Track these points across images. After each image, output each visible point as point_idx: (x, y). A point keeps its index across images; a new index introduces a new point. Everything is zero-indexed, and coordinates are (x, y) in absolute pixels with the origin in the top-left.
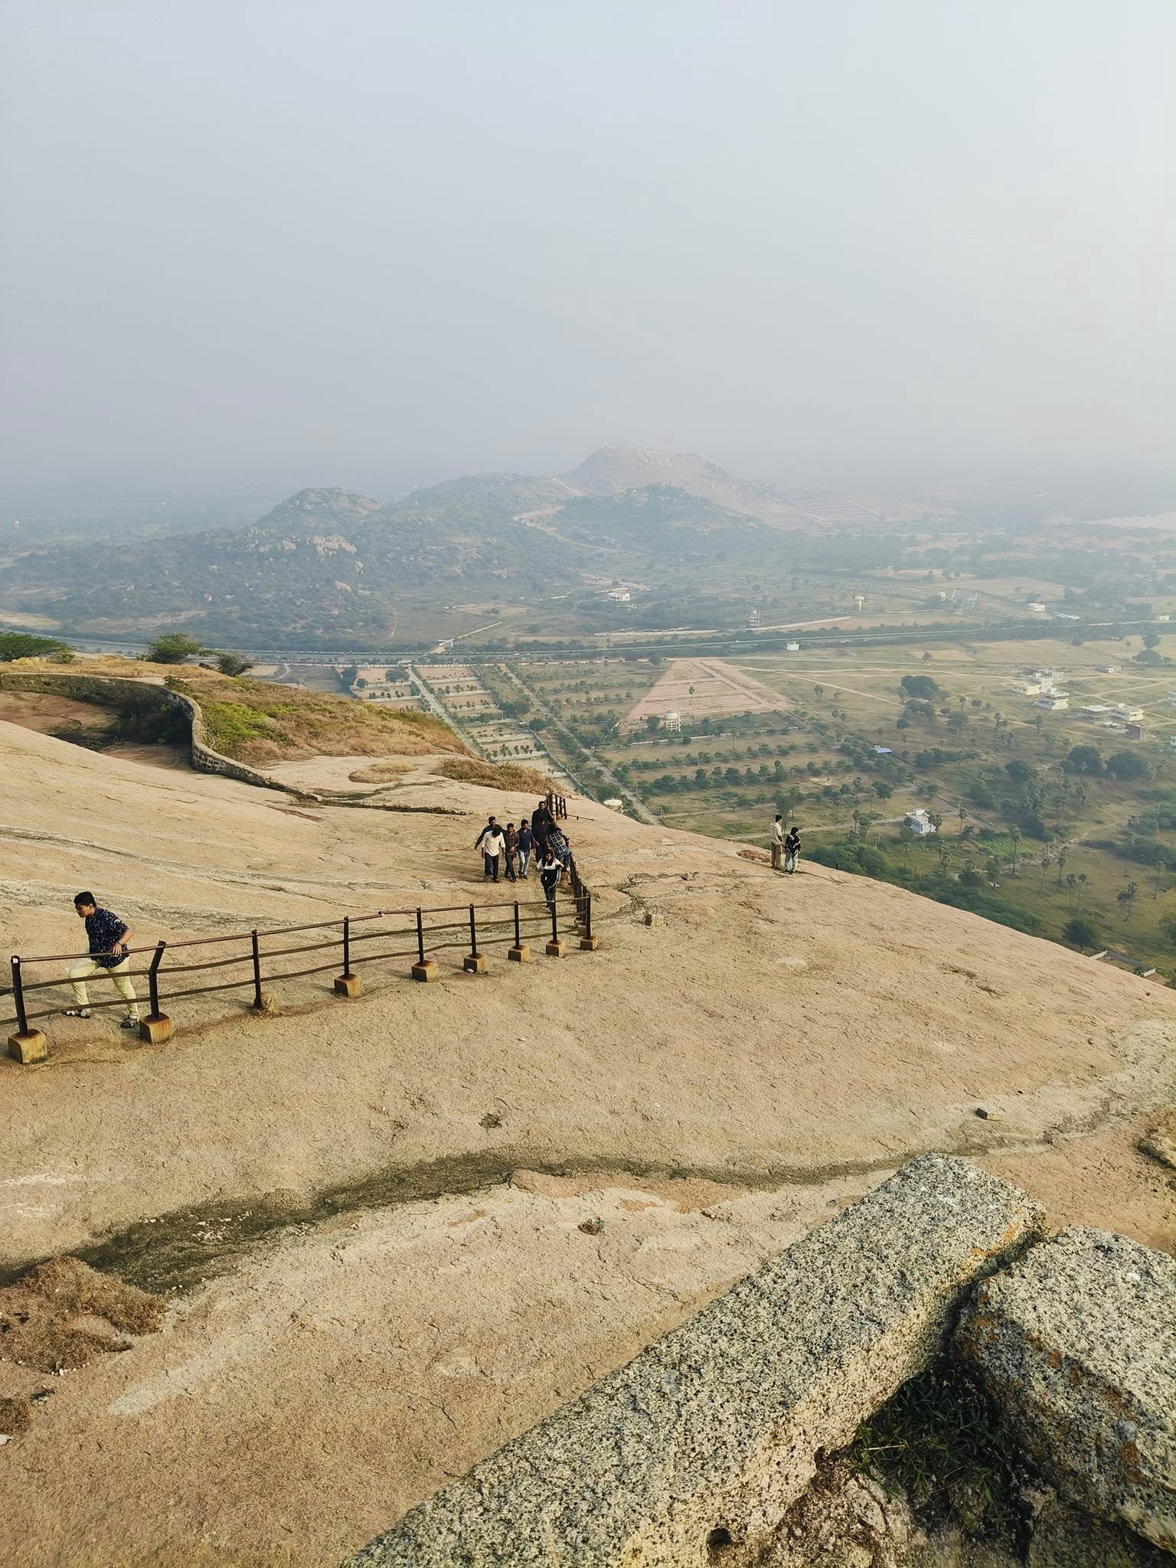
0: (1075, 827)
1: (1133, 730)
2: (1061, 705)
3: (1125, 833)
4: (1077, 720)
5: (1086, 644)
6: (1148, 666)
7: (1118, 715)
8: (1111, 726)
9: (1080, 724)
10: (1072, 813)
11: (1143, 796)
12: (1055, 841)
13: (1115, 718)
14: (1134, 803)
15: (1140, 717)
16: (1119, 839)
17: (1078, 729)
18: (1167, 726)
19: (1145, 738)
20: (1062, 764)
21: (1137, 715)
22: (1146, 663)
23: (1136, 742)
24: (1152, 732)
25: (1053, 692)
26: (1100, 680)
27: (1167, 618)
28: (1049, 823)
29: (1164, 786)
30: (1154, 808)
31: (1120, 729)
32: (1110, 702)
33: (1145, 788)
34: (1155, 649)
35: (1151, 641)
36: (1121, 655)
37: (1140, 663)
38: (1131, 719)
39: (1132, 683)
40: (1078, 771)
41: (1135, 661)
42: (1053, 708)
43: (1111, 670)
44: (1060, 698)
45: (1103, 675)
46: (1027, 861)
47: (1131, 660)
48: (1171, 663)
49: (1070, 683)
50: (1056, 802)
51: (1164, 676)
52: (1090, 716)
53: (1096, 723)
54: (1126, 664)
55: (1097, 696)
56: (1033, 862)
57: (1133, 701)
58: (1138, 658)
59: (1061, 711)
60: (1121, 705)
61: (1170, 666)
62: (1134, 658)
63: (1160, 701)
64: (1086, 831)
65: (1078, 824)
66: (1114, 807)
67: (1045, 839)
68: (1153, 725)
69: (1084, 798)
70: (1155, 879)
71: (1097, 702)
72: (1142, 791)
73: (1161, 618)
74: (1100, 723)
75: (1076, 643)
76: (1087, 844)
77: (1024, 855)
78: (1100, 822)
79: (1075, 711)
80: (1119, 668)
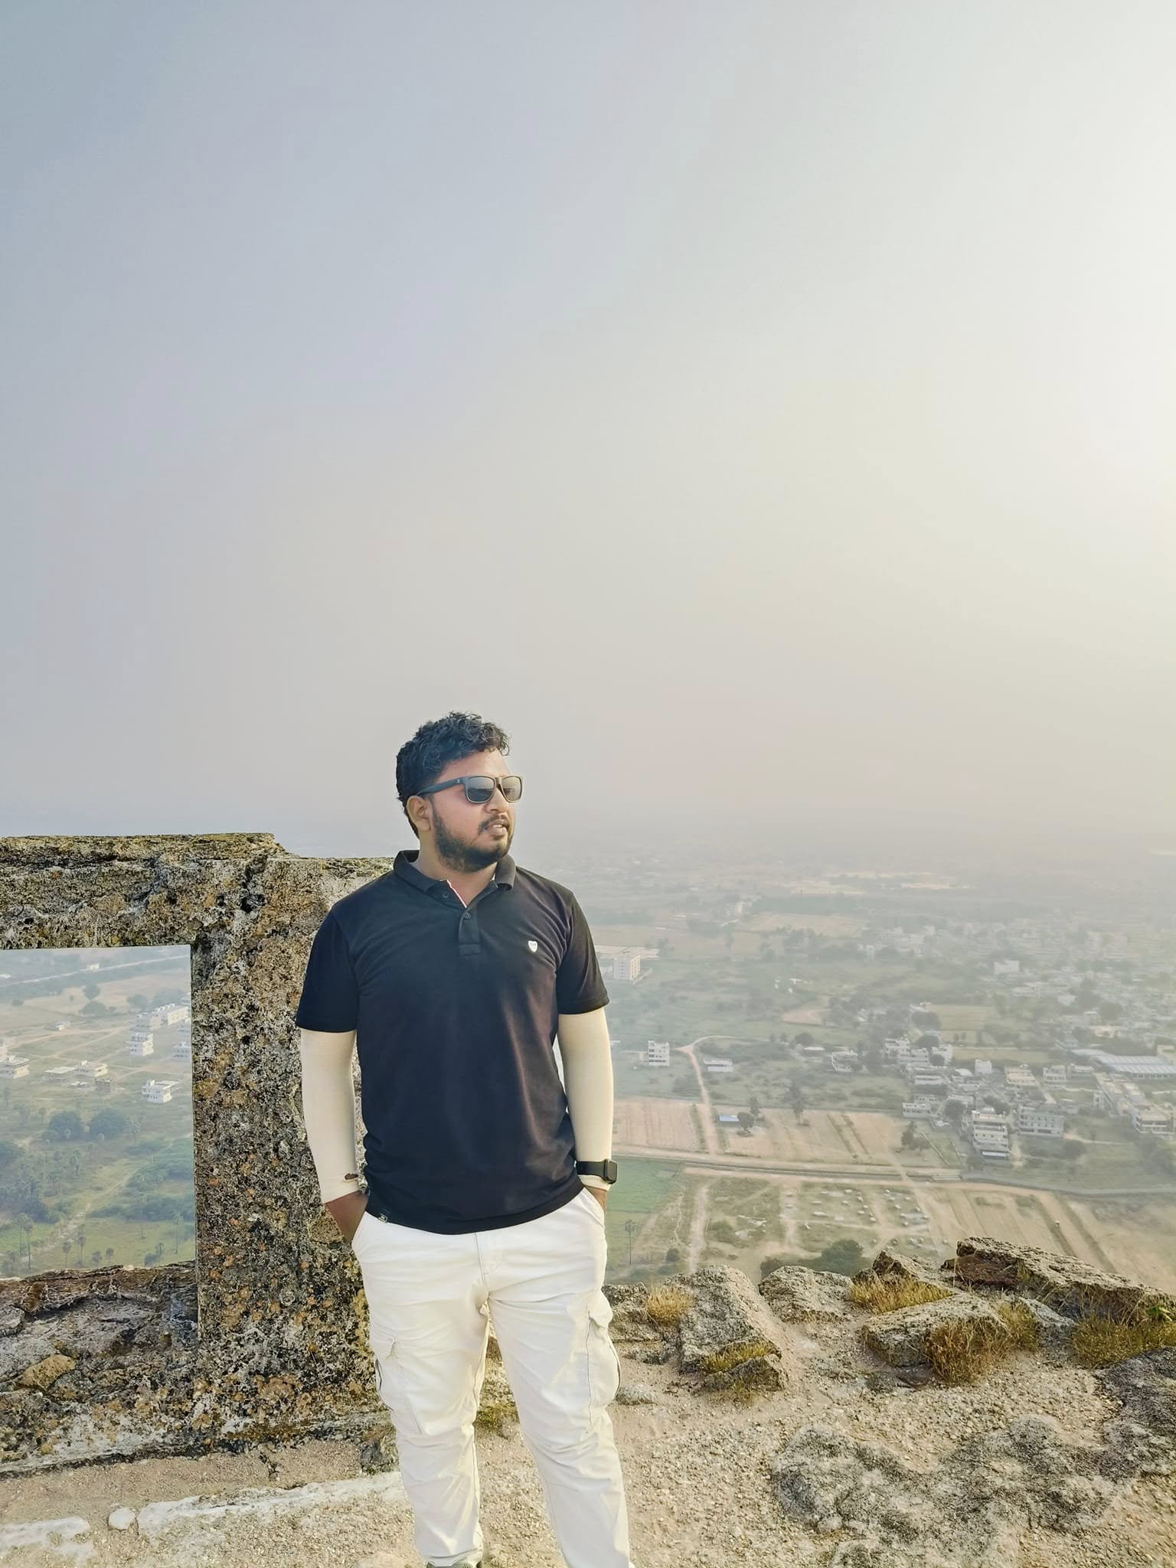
0: (76, 1199)
1: (102, 1085)
2: (22, 1072)
3: (128, 1194)
4: (43, 1084)
5: (28, 1002)
6: (96, 1017)
7: (82, 1073)
8: (79, 1086)
9: (45, 1089)
10: (69, 1186)
11: (132, 1152)
12: (62, 1221)
13: (80, 1077)
14: (125, 1161)
15: (105, 1071)
16: (125, 1202)
17: (45, 1095)
18: (133, 1076)
19: (116, 1091)
20: (44, 1136)
21: (102, 1071)
22: (93, 1015)
23: (109, 1097)
24: (121, 1084)
25: (12, 1059)
26: (54, 1039)
27: (97, 966)
28: (51, 1202)
29: (150, 1137)
30: (147, 1163)
31: (88, 1086)
32: (70, 1061)
33: (130, 1144)
34: (96, 999)
35: (92, 992)
36: (66, 1010)
37: (86, 1015)
38: (97, 1075)
39: (86, 1037)
40: (63, 1139)
41: (82, 1015)
42: (15, 1077)
43: (61, 1028)
44: (21, 1065)
45: (54, 1034)
46: (39, 1249)
47: (77, 1013)
48: (116, 1011)
49: (24, 1047)
50: (52, 1177)
51: (114, 1026)
52: (56, 1079)
53: (63, 1084)
54: (72, 1017)
55: (55, 1056)
56: (46, 1249)
57: (94, 1055)
58: (85, 1010)
59: (23, 1079)
60: (84, 1063)
61: (117, 1015)
62: (80, 1012)
63: (118, 1051)
64: (89, 1202)
65: (77, 1196)
66: (107, 1170)
67: (53, 1221)
68: (119, 1077)
69: (77, 1167)
70: (170, 1234)
71: (59, 1063)
72: (131, 1148)
73: (92, 967)
74: (67, 1084)
75: (17, 1003)
76: (94, 1215)
77: (35, 1244)
78: (99, 1189)
79: (38, 1076)
80: (69, 1024)
